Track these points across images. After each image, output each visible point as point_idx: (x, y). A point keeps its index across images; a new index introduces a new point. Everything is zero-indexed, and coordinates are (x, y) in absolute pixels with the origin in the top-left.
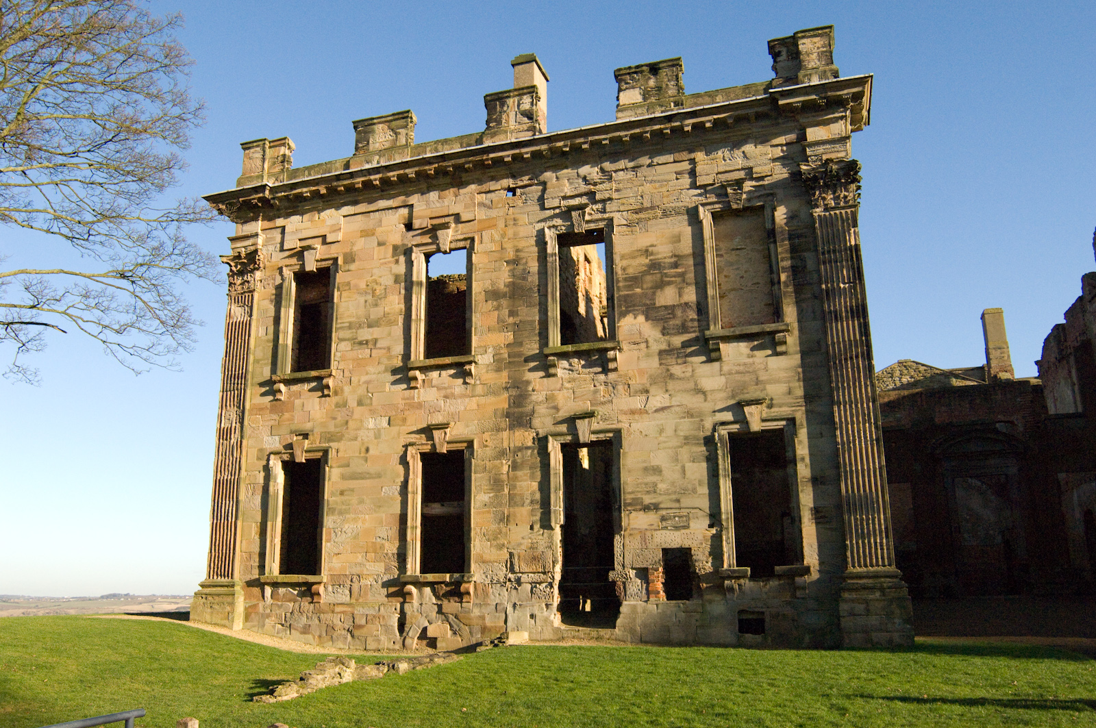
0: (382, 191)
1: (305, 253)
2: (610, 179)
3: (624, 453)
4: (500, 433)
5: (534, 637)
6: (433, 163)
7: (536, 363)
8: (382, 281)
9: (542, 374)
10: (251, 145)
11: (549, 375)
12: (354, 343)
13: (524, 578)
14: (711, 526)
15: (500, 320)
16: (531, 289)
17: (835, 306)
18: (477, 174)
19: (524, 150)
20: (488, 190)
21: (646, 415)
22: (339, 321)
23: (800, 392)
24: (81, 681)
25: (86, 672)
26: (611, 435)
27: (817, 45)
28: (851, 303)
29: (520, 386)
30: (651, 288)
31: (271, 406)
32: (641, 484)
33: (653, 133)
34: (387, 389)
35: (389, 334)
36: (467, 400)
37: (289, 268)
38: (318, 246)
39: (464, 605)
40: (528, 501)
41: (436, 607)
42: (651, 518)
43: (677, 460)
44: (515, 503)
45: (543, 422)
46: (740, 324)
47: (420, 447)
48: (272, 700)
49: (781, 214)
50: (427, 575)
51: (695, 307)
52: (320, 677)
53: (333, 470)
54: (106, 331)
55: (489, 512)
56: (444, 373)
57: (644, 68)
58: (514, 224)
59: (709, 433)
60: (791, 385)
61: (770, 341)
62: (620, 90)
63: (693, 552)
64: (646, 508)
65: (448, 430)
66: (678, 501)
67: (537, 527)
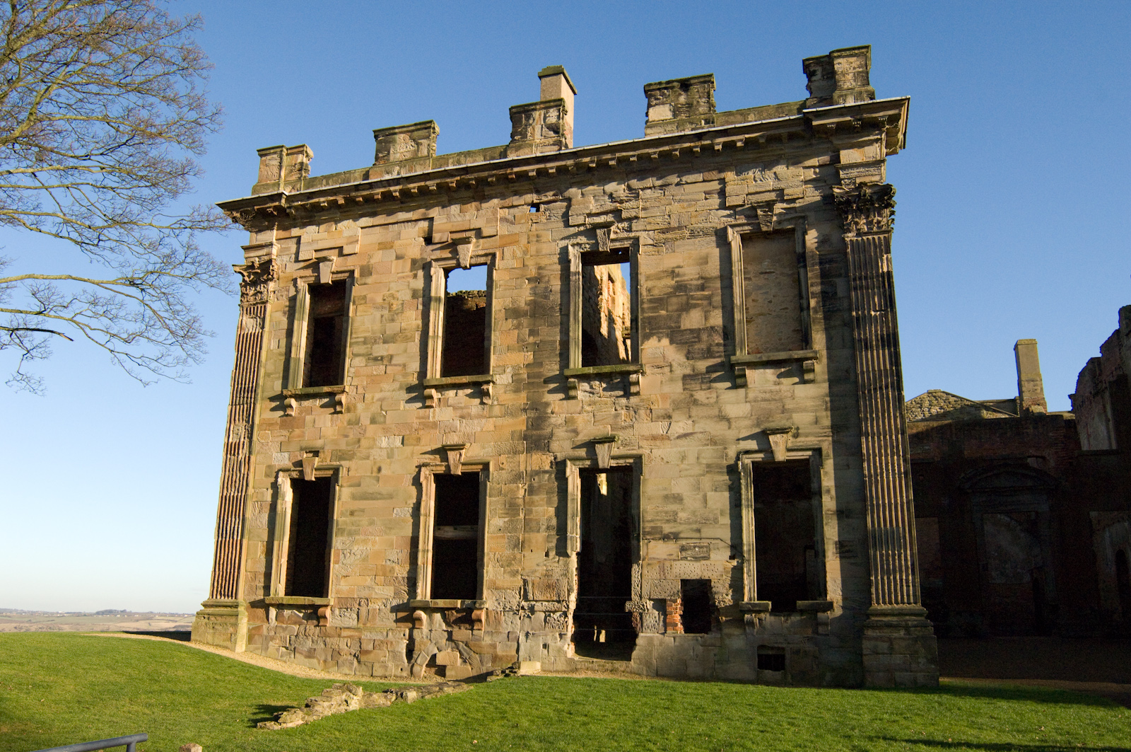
0: (402, 203)
1: (321, 264)
2: (637, 197)
3: (644, 480)
4: (517, 456)
5: (547, 667)
6: (456, 176)
7: (556, 385)
8: (398, 295)
9: (562, 396)
10: (268, 152)
11: (568, 398)
12: (369, 359)
13: (538, 606)
14: (732, 558)
15: (520, 340)
16: (552, 307)
17: (865, 334)
18: (501, 188)
19: (549, 165)
20: (510, 204)
21: (669, 442)
22: (354, 336)
23: (827, 422)
24: (79, 702)
25: (84, 692)
26: (631, 461)
27: (853, 65)
28: (882, 331)
29: (538, 407)
30: (677, 310)
31: (282, 422)
32: (661, 512)
33: (682, 151)
34: (402, 408)
35: (405, 351)
36: (484, 421)
37: (304, 279)
38: (335, 258)
39: (475, 632)
40: (544, 527)
41: (446, 634)
42: (669, 548)
43: (699, 489)
44: (530, 528)
45: (562, 446)
46: (765, 350)
47: (434, 468)
48: (277, 727)
49: (812, 237)
50: (438, 601)
51: (721, 331)
52: (326, 704)
53: (343, 489)
54: (113, 340)
55: (503, 537)
56: (461, 392)
57: (675, 84)
58: (537, 241)
59: (732, 462)
60: (818, 414)
61: (797, 369)
62: (649, 106)
63: (712, 584)
64: (666, 538)
65: (463, 452)
66: (699, 531)
67: (552, 554)
